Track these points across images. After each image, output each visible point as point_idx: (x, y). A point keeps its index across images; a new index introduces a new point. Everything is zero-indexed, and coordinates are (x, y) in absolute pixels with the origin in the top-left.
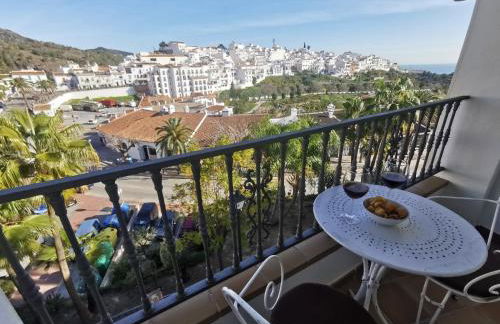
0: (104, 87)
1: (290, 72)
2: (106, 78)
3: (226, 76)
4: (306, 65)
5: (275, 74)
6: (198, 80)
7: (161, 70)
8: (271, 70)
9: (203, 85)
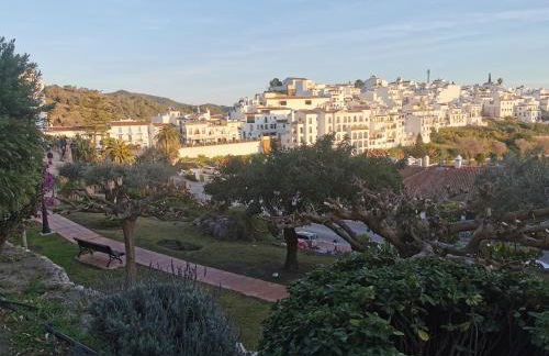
0: (222, 141)
1: (478, 121)
2: (220, 128)
3: (394, 126)
4: (506, 110)
5: (454, 124)
6: (358, 132)
7: (308, 116)
8: (447, 119)
9: (363, 140)
